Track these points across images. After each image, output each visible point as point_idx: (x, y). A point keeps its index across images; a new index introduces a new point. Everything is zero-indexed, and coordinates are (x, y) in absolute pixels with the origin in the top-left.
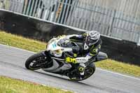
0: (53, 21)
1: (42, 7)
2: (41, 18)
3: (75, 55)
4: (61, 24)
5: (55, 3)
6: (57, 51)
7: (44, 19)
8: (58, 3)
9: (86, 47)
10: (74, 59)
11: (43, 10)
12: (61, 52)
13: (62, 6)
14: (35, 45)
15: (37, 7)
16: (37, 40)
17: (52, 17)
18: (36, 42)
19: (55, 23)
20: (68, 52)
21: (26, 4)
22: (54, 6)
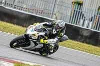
0: (92, 28)
1: (84, 18)
2: (83, 26)
3: (47, 38)
4: (97, 31)
5: (93, 16)
6: (34, 35)
7: (85, 27)
8: (95, 16)
9: (54, 32)
10: (46, 41)
11: (84, 20)
12: (37, 35)
13: (97, 18)
14: (78, 45)
15: (80, 18)
16: (80, 42)
17: (90, 25)
18: (79, 43)
19: (93, 30)
20: (41, 36)
21: (72, 16)
22: (92, 18)
